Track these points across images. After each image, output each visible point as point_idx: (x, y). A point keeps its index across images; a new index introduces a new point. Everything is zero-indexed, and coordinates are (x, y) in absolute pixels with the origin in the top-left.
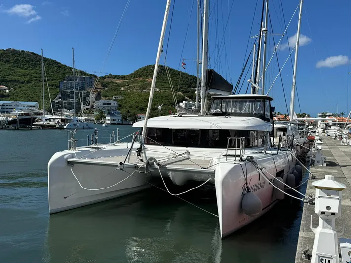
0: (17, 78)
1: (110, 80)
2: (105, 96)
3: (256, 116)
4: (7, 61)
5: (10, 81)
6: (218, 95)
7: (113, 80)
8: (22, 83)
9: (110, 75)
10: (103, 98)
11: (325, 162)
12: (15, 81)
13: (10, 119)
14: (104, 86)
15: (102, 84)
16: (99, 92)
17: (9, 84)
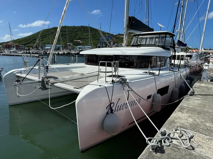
0: (84, 37)
1: (119, 36)
2: (117, 43)
3: (158, 46)
4: (81, 30)
5: (82, 38)
6: (135, 33)
7: (120, 36)
8: (86, 39)
9: (119, 34)
10: (116, 44)
11: (209, 79)
12: (83, 38)
13: (76, 53)
14: (116, 39)
15: (116, 38)
16: (115, 41)
17: (82, 39)
